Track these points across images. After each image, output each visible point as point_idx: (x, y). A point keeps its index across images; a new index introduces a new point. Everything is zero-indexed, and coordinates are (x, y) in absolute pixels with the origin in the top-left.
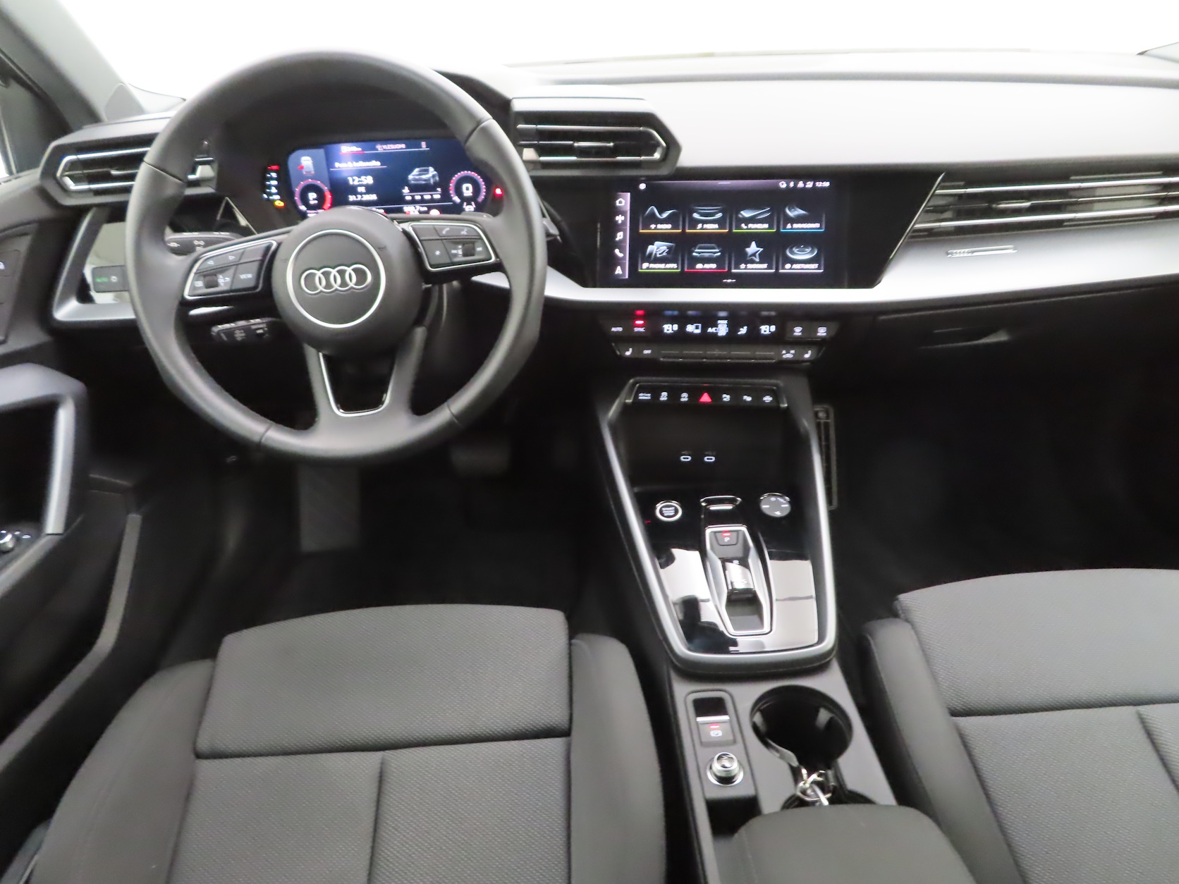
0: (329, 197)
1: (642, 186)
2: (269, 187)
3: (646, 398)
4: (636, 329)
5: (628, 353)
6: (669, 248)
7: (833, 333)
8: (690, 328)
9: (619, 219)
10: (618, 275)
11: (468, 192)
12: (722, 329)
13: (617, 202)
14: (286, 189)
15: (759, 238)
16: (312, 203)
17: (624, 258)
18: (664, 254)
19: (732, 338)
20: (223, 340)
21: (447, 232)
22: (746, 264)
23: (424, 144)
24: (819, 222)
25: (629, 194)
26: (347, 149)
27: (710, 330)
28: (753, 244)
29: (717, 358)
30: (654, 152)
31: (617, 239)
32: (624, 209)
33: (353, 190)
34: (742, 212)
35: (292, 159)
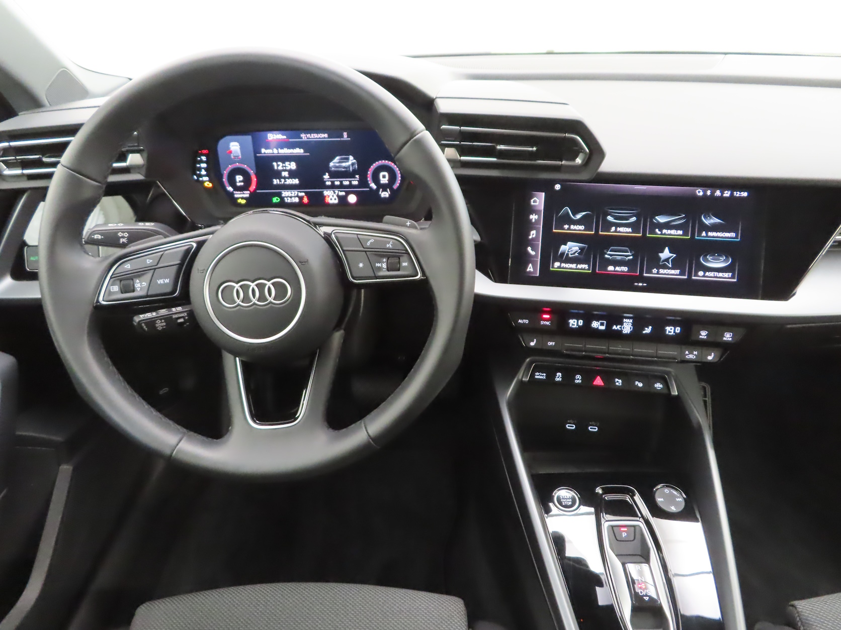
0: (254, 179)
1: (558, 187)
2: (200, 169)
3: (541, 377)
4: (542, 323)
5: (532, 344)
6: (582, 249)
7: (738, 338)
8: (595, 324)
9: (533, 217)
10: (530, 272)
11: (384, 179)
12: (627, 327)
13: (532, 201)
14: (214, 171)
15: (672, 244)
16: (239, 184)
17: (536, 256)
18: (576, 254)
19: (636, 336)
20: (144, 330)
21: (371, 243)
22: (658, 269)
23: (345, 134)
24: (736, 232)
25: (544, 193)
26: (274, 137)
27: (614, 327)
28: (667, 250)
29: (619, 354)
30: (577, 156)
31: (530, 237)
32: (537, 208)
33: (278, 175)
34: (656, 217)
35: (222, 143)
